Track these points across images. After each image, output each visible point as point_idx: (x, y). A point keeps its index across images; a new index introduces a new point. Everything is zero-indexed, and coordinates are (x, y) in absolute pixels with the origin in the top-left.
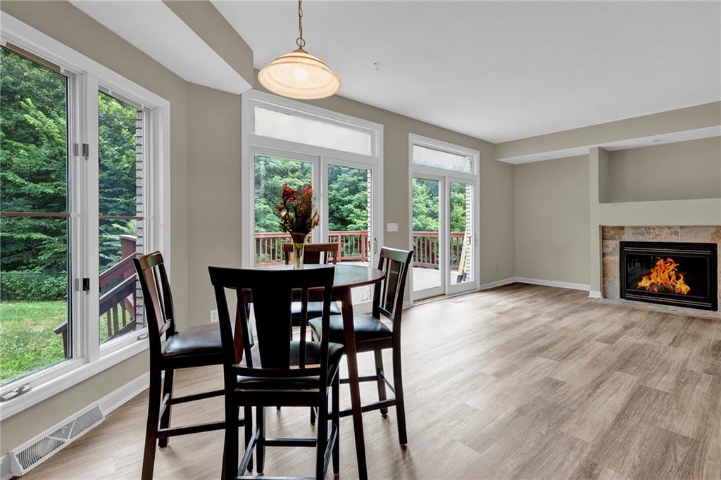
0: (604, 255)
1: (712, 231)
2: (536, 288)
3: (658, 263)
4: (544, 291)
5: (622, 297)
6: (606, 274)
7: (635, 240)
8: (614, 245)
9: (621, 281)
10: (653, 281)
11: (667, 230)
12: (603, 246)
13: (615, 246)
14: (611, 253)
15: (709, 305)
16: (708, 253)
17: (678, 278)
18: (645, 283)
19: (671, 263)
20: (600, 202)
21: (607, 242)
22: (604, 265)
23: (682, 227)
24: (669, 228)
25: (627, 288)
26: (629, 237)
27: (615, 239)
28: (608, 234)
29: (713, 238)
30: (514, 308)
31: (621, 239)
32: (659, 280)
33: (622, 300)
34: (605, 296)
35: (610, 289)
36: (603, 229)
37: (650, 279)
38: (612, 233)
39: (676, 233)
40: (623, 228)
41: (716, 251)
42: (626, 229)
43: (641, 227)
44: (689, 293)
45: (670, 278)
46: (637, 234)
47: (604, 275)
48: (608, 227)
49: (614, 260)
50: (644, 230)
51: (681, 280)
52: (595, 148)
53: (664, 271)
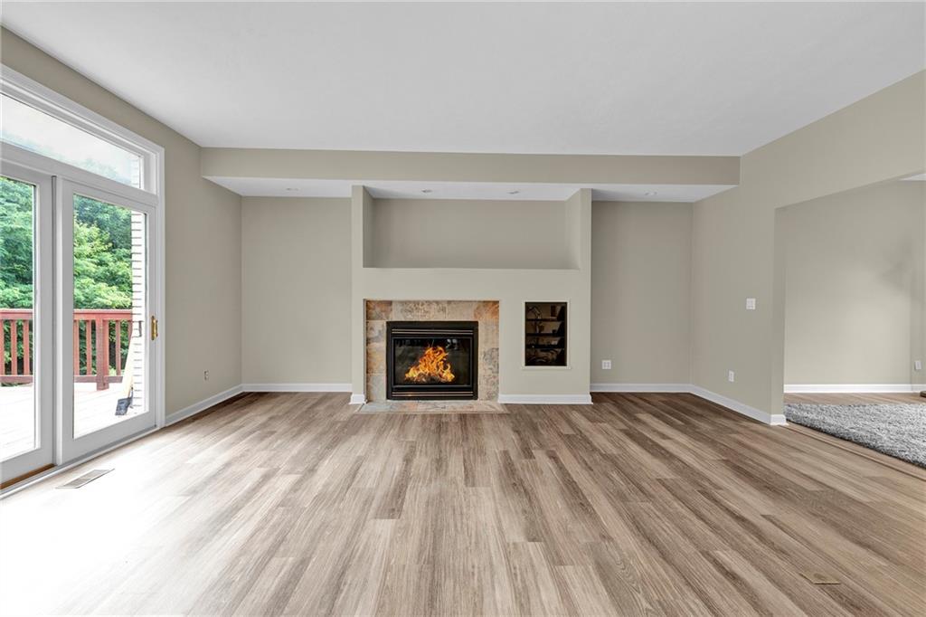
0: (368, 341)
1: (475, 306)
2: (274, 401)
3: (427, 352)
4: (287, 405)
5: (388, 398)
6: (371, 368)
7: (403, 320)
8: (380, 327)
9: (387, 376)
10: (421, 371)
11: (435, 306)
12: (368, 329)
13: (381, 329)
14: (377, 337)
15: (470, 393)
16: (470, 332)
17: (445, 368)
18: (413, 374)
19: (441, 352)
20: (364, 266)
21: (372, 323)
22: (368, 354)
23: (449, 302)
24: (437, 302)
25: (395, 384)
26: (397, 315)
27: (382, 319)
28: (374, 312)
29: (475, 315)
30: (228, 465)
31: (388, 318)
32: (427, 370)
33: (389, 401)
34: (369, 400)
35: (375, 388)
36: (368, 304)
37: (418, 370)
38: (378, 309)
39: (444, 310)
40: (390, 303)
41: (477, 330)
42: (393, 304)
43: (410, 302)
44: (454, 382)
45: (438, 367)
46: (406, 311)
47: (368, 370)
48: (374, 301)
49: (380, 346)
50: (412, 305)
51: (448, 370)
52: (358, 187)
53: (433, 361)
